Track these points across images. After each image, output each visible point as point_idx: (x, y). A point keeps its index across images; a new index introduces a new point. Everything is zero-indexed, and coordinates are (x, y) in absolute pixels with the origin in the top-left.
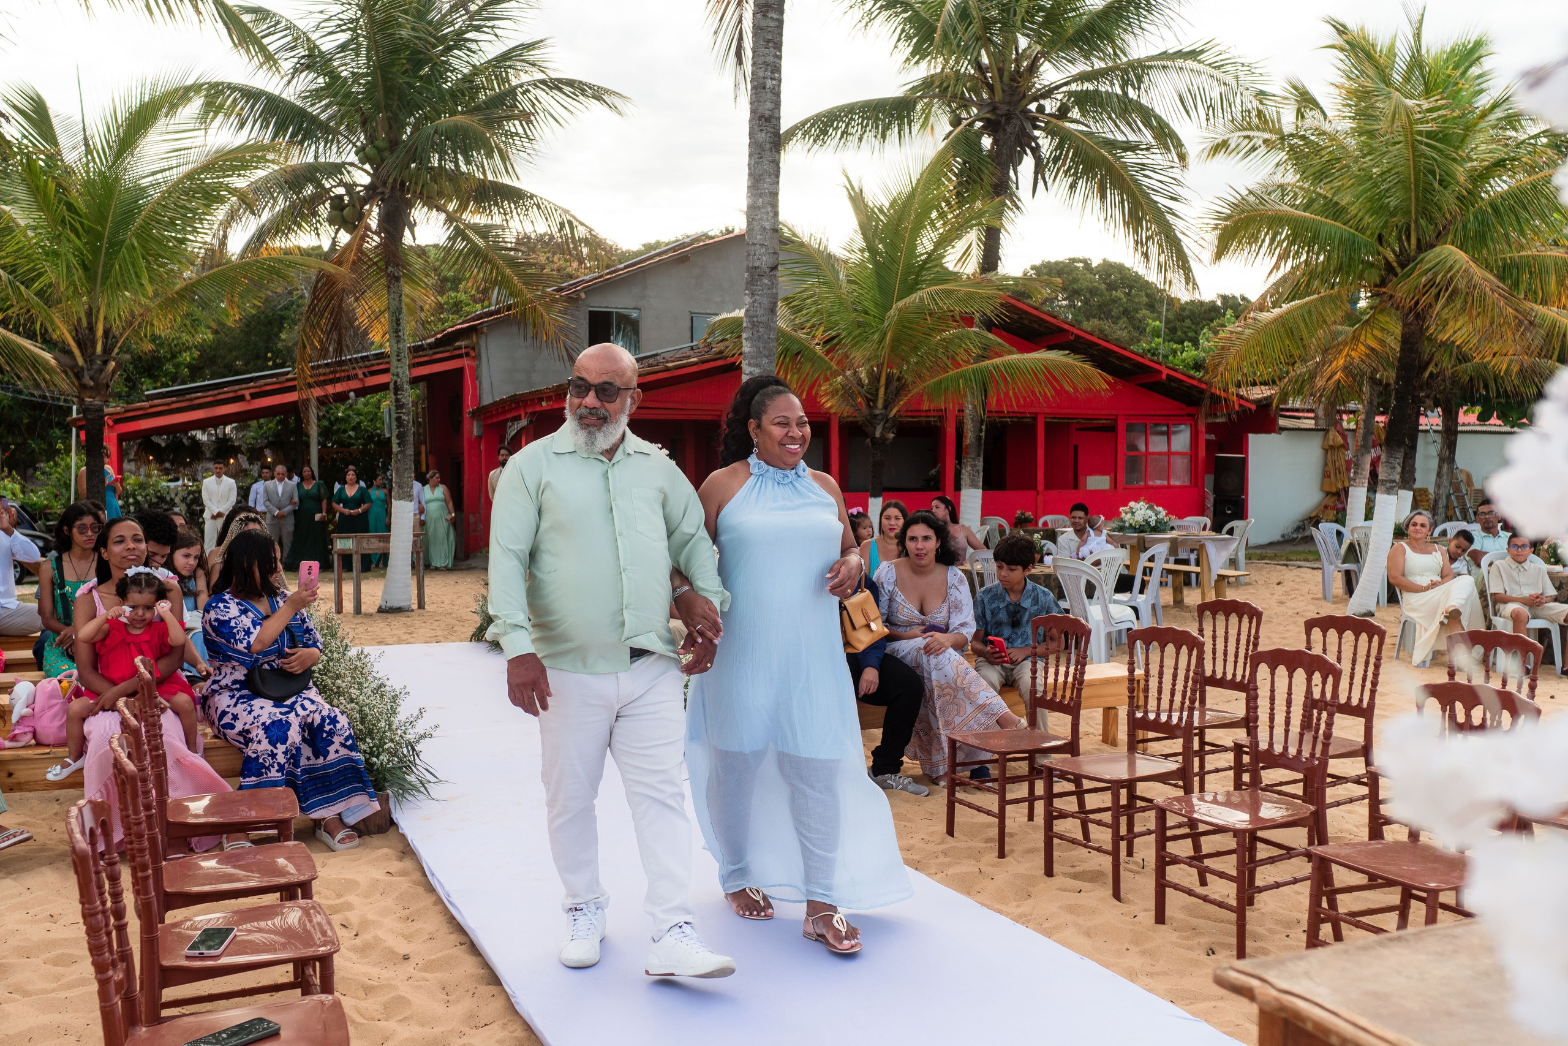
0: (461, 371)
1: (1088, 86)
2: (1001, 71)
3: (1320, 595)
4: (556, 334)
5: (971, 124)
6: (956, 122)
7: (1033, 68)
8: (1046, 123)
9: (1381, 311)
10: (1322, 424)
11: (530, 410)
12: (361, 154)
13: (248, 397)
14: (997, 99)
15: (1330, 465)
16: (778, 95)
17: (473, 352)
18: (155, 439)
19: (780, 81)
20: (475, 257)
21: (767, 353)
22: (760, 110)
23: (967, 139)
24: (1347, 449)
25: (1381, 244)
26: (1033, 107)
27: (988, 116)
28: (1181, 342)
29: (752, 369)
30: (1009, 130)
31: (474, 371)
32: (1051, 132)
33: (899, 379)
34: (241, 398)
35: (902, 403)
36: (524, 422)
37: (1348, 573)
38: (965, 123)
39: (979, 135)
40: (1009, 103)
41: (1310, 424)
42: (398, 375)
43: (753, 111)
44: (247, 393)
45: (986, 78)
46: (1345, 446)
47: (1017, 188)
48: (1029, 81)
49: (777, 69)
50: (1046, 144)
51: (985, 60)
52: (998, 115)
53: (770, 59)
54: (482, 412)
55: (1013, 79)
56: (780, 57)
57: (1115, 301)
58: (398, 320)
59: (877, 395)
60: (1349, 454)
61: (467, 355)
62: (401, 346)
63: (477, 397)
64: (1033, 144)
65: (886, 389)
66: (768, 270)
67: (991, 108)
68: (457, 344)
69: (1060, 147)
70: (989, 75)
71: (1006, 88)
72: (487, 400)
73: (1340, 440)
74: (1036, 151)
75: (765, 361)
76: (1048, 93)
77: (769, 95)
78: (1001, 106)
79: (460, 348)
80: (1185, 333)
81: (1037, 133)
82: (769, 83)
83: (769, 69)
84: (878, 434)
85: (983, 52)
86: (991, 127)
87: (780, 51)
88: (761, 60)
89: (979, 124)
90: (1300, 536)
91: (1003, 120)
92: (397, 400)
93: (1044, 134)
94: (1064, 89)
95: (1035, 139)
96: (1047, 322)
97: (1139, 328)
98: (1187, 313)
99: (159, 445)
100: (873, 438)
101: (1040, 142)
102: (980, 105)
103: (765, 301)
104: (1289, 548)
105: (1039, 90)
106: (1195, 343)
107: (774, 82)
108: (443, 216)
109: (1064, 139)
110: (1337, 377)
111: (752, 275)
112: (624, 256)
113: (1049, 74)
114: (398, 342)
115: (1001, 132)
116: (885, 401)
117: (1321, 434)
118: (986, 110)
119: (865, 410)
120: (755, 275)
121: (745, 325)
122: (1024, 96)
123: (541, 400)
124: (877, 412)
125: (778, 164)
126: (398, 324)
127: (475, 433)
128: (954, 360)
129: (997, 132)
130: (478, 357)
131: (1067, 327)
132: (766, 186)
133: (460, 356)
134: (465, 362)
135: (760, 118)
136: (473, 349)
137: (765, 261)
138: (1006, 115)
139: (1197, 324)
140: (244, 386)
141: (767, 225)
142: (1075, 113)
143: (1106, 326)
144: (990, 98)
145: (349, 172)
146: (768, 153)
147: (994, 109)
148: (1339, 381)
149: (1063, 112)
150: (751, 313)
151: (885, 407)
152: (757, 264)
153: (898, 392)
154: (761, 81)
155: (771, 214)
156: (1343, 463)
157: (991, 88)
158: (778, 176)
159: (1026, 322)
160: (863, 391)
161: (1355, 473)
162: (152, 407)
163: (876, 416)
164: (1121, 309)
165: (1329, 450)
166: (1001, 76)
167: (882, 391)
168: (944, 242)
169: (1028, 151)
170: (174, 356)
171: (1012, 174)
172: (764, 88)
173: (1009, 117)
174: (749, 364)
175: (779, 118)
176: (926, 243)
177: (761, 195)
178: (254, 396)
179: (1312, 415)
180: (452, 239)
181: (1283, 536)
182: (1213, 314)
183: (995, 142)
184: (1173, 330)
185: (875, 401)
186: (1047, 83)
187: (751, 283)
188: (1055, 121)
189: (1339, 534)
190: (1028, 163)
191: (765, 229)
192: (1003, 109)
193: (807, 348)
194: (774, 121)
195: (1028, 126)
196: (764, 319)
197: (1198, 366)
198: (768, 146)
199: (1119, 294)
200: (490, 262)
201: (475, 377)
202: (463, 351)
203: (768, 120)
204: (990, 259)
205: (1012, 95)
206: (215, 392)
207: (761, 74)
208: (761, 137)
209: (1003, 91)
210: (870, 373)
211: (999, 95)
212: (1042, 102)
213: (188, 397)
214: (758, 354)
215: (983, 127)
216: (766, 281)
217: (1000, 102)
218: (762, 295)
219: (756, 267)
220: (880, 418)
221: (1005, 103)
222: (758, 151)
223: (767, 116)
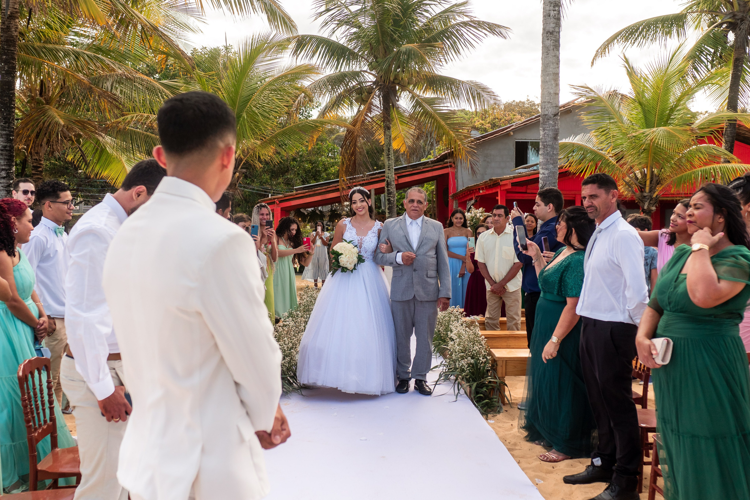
0: (448, 174)
4: (466, 155)
6: (711, 24)
11: (476, 195)
12: (370, 66)
14: (735, 10)
16: (559, 19)
17: (453, 165)
19: (560, 11)
20: (426, 116)
21: (552, 162)
22: (547, 29)
27: (730, 20)
29: (544, 171)
30: (742, 27)
31: (454, 174)
34: (338, 190)
35: (660, 189)
39: (726, 32)
40: (744, 12)
42: (388, 177)
43: (544, 29)
49: (557, 5)
52: (736, 19)
54: (457, 195)
59: (645, 185)
61: (451, 166)
63: (455, 187)
65: (651, 181)
66: (552, 116)
67: (732, 15)
68: (446, 160)
72: (460, 188)
75: (551, 166)
77: (552, 20)
78: (738, 14)
79: (447, 162)
82: (553, 13)
83: (552, 5)
84: (646, 207)
89: (724, 26)
91: (739, 21)
92: (388, 190)
102: (725, 14)
103: (551, 133)
107: (557, 13)
108: (410, 95)
111: (543, 120)
115: (738, 29)
116: (651, 188)
118: (729, 17)
119: (638, 193)
120: (545, 119)
121: (540, 146)
123: (479, 189)
124: (645, 194)
125: (558, 57)
128: (691, 163)
129: (735, 29)
130: (456, 167)
132: (551, 70)
133: (447, 167)
134: (450, 170)
135: (547, 33)
136: (454, 163)
137: (551, 111)
138: (741, 19)
141: (552, 91)
144: (730, 10)
145: (363, 76)
146: (551, 51)
147: (734, 16)
150: (544, 140)
151: (652, 190)
153: (658, 183)
154: (548, 12)
157: (732, 4)
163: (645, 197)
167: (648, 183)
172: (549, 16)
174: (542, 168)
175: (559, 32)
177: (548, 75)
180: (414, 107)
183: (736, 35)
185: (644, 188)
191: (550, 93)
192: (740, 15)
193: (606, 158)
194: (555, 34)
196: (550, 143)
198: (552, 48)
200: (433, 118)
201: (455, 178)
202: (449, 164)
203: (551, 33)
204: (732, 104)
208: (548, 43)
209: (739, 5)
211: (736, 7)
214: (547, 163)
215: (726, 27)
216: (551, 122)
217: (737, 11)
218: (549, 130)
219: (546, 115)
220: (647, 197)
221: (741, 12)
222: (546, 51)
223: (551, 31)
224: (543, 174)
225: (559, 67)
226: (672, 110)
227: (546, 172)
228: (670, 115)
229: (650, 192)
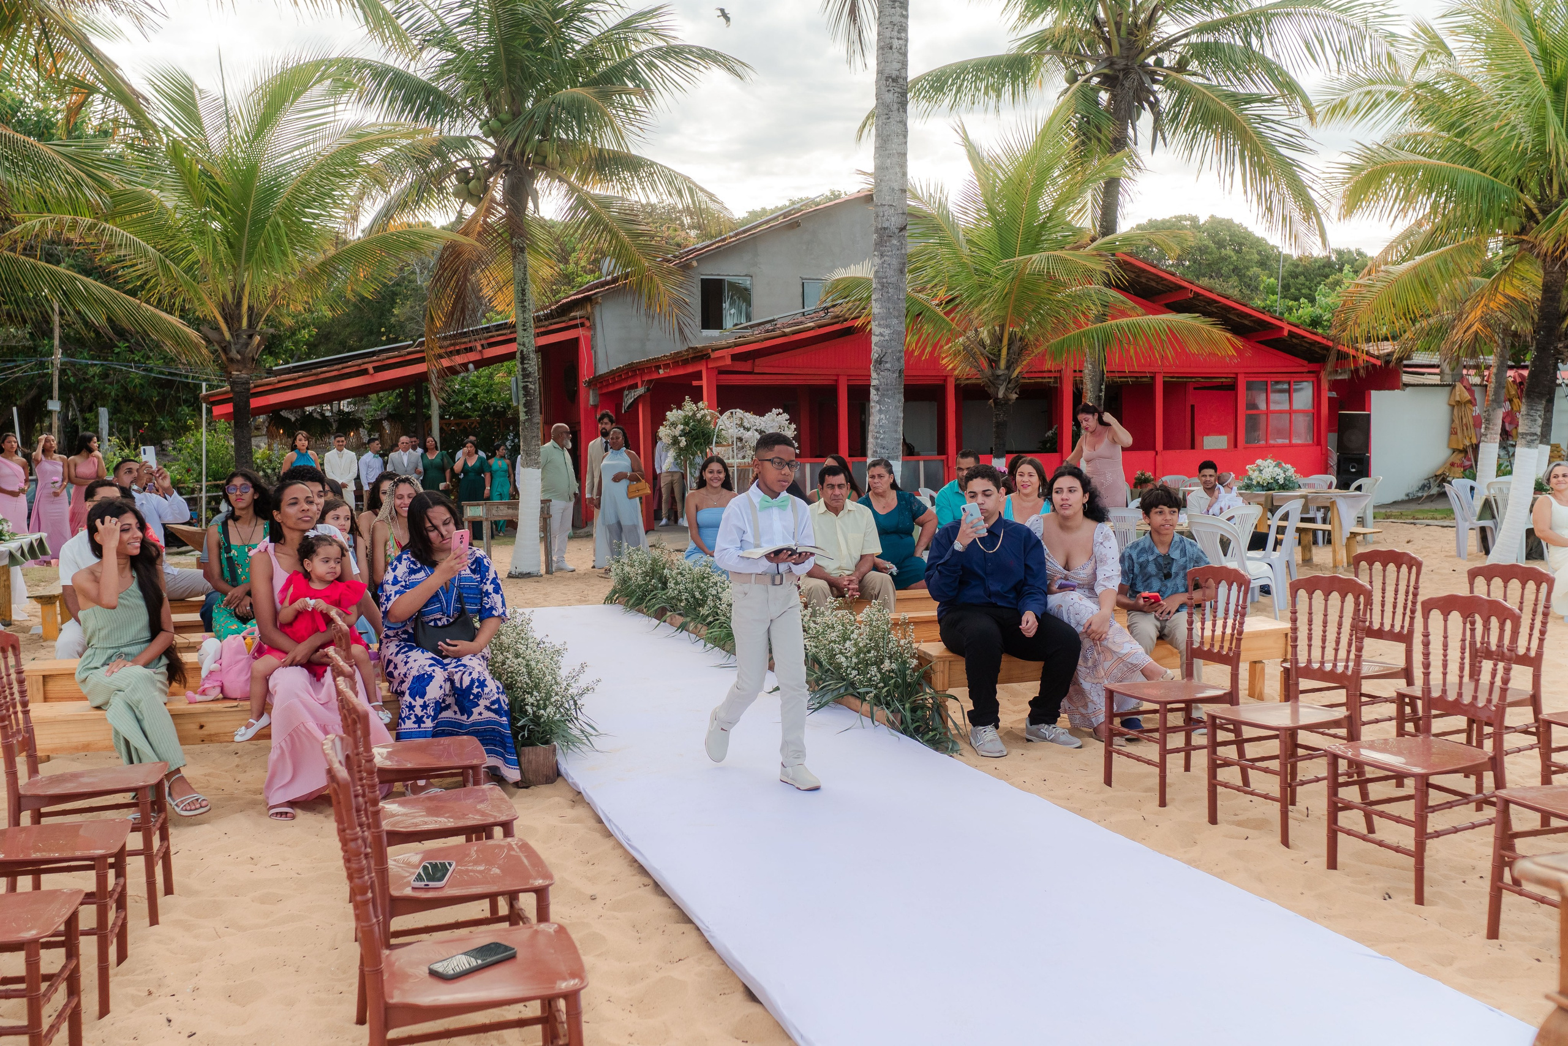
0: (576, 341)
1: (1208, 38)
2: (1118, 25)
3: (1454, 553)
5: (1087, 81)
6: (1072, 79)
7: (1151, 21)
8: (1165, 77)
9: (1521, 259)
10: (1448, 380)
11: (646, 378)
12: (485, 128)
13: (371, 371)
14: (1114, 54)
15: (1457, 421)
16: (905, 54)
17: (587, 323)
18: (284, 413)
19: (907, 41)
21: (896, 314)
22: (887, 72)
23: (1084, 94)
24: (1475, 405)
25: (1522, 191)
26: (1151, 60)
27: (1106, 71)
28: (1296, 299)
29: (882, 330)
30: (1126, 84)
31: (590, 340)
32: (1171, 87)
33: (1021, 339)
34: (365, 372)
35: (1025, 363)
36: (641, 390)
37: (1483, 530)
38: (1081, 79)
39: (1096, 91)
40: (1127, 58)
41: (1436, 380)
42: (524, 345)
43: (880, 72)
44: (370, 367)
45: (1102, 32)
46: (1472, 402)
47: (1136, 144)
48: (1147, 34)
49: (903, 29)
50: (1165, 99)
51: (1102, 15)
52: (1115, 70)
53: (897, 19)
54: (597, 382)
55: (1130, 33)
56: (906, 17)
57: (1224, 259)
58: (523, 290)
59: (999, 354)
60: (1477, 410)
61: (582, 325)
62: (526, 316)
63: (593, 366)
64: (1152, 99)
65: (1009, 349)
66: (897, 231)
67: (1107, 64)
68: (572, 314)
69: (1178, 103)
70: (1106, 29)
71: (1123, 42)
72: (602, 369)
73: (1467, 396)
74: (1154, 106)
75: (895, 321)
76: (1167, 45)
77: (896, 55)
78: (1119, 61)
79: (575, 318)
80: (1299, 290)
81: (1156, 87)
82: (896, 43)
83: (896, 28)
84: (1000, 395)
85: (1100, 7)
86: (1110, 81)
87: (907, 10)
88: (887, 20)
89: (1096, 80)
90: (1425, 494)
91: (1120, 75)
92: (524, 369)
93: (1163, 88)
94: (1183, 41)
95: (1153, 93)
96: (1166, 280)
97: (1252, 286)
98: (1300, 269)
99: (289, 420)
100: (996, 399)
101: (1159, 96)
102: (1095, 59)
103: (895, 262)
104: (1413, 507)
105: (1158, 43)
106: (1312, 300)
107: (901, 42)
108: (565, 186)
109: (1184, 92)
110: (1474, 329)
111: (881, 237)
112: (732, 224)
113: (1168, 27)
114: (524, 312)
115: (1119, 88)
116: (1008, 361)
117: (1448, 388)
118: (1104, 65)
119: (988, 371)
120: (884, 236)
121: (874, 286)
122: (1143, 50)
123: (658, 367)
124: (999, 373)
125: (905, 125)
126: (524, 295)
127: (591, 402)
128: (1075, 318)
129: (1114, 87)
130: (593, 327)
131: (1185, 284)
132: (894, 147)
133: (575, 326)
134: (580, 332)
135: (885, 79)
136: (588, 319)
137: (895, 222)
138: (1123, 70)
139: (1311, 281)
140: (367, 360)
141: (896, 186)
142: (1194, 65)
143: (1217, 284)
144: (1107, 53)
145: (474, 146)
146: (895, 113)
147: (1111, 64)
148: (1476, 333)
149: (1181, 66)
150: (880, 274)
152: (886, 225)
153: (1020, 353)
154: (888, 41)
155: (899, 175)
156: (1471, 420)
157: (1108, 42)
158: (905, 136)
159: (1144, 280)
160: (985, 352)
161: (1486, 428)
162: (279, 382)
163: (999, 376)
164: (1231, 267)
165: (1456, 405)
166: (1118, 30)
167: (1004, 351)
168: (1066, 199)
169: (1146, 105)
170: (293, 334)
171: (1130, 131)
172: (891, 48)
173: (1126, 71)
174: (878, 326)
176: (1046, 202)
177: (889, 155)
178: (377, 369)
179: (1437, 371)
180: (573, 209)
181: (1407, 495)
182: (1327, 270)
183: (1113, 97)
184: (1286, 287)
185: (997, 361)
186: (1165, 36)
187: (880, 244)
188: (1174, 74)
189: (1472, 489)
190: (1146, 119)
191: (893, 189)
192: (1121, 64)
193: (928, 309)
194: (901, 81)
195: (1147, 80)
196: (894, 280)
197: (1316, 322)
198: (896, 106)
199: (1228, 251)
200: (610, 231)
201: (591, 347)
202: (578, 321)
203: (895, 80)
204: (1108, 219)
205: (1129, 49)
206: (340, 366)
207: (888, 33)
208: (890, 97)
209: (1121, 45)
210: (992, 334)
211: (1116, 50)
212: (1160, 55)
213: (314, 371)
214: (888, 315)
215: (1100, 82)
216: (895, 242)
217: (1117, 56)
218: (891, 256)
219: (885, 229)
220: (1002, 378)
221: (1123, 57)
222: (886, 111)
223: (894, 76)
224: (881, 335)
225: (906, 143)
226: (1043, 226)
227: (887, 332)
228: (1040, 235)
229: (1008, 368)
